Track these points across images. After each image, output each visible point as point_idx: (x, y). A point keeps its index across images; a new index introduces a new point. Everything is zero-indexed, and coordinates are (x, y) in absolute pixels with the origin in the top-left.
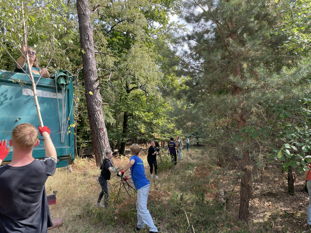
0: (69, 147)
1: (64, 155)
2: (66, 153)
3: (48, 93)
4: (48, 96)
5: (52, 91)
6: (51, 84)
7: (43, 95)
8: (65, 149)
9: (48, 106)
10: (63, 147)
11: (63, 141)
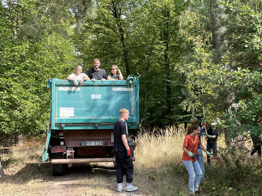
0: (136, 118)
1: (133, 122)
2: (134, 121)
3: (125, 88)
4: (125, 90)
5: (127, 87)
6: (126, 84)
7: (122, 90)
8: (134, 119)
9: (125, 95)
10: (133, 118)
11: (132, 115)
